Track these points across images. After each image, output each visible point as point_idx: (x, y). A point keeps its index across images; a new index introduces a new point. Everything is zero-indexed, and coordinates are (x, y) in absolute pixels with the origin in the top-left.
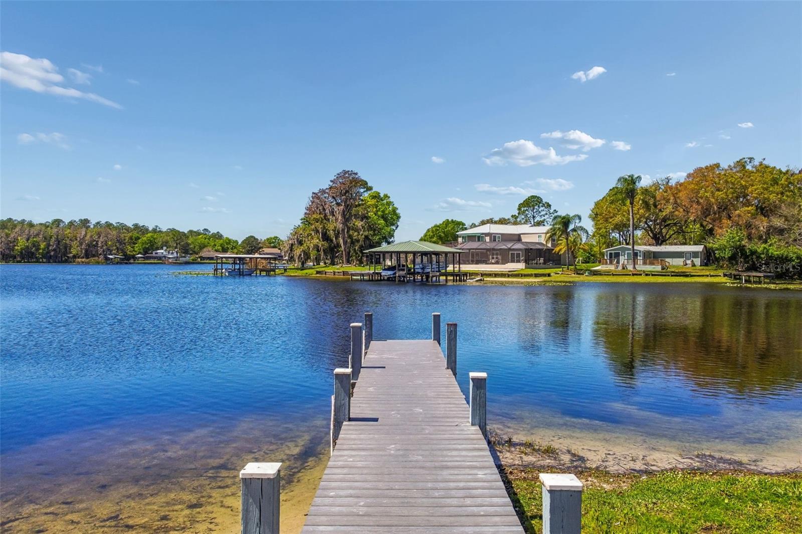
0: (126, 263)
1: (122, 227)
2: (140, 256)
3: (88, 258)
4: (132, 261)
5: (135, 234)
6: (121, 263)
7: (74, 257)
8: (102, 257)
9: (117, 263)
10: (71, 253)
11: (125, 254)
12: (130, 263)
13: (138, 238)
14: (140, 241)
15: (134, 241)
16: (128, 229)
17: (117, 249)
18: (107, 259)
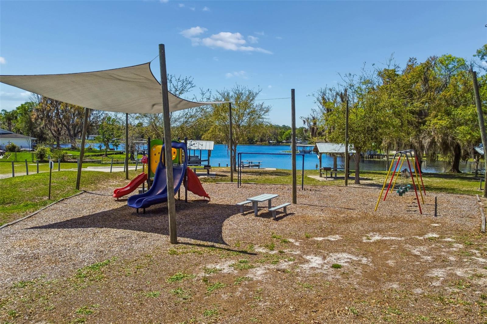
0: (278, 145)
1: (277, 127)
2: (284, 141)
3: (261, 142)
4: (281, 144)
5: (283, 130)
6: (275, 145)
7: (257, 141)
8: (267, 141)
9: (274, 145)
10: (254, 140)
11: (277, 141)
12: (280, 145)
13: (284, 132)
14: (284, 134)
15: (282, 134)
16: (280, 128)
17: (274, 138)
18: (269, 143)
